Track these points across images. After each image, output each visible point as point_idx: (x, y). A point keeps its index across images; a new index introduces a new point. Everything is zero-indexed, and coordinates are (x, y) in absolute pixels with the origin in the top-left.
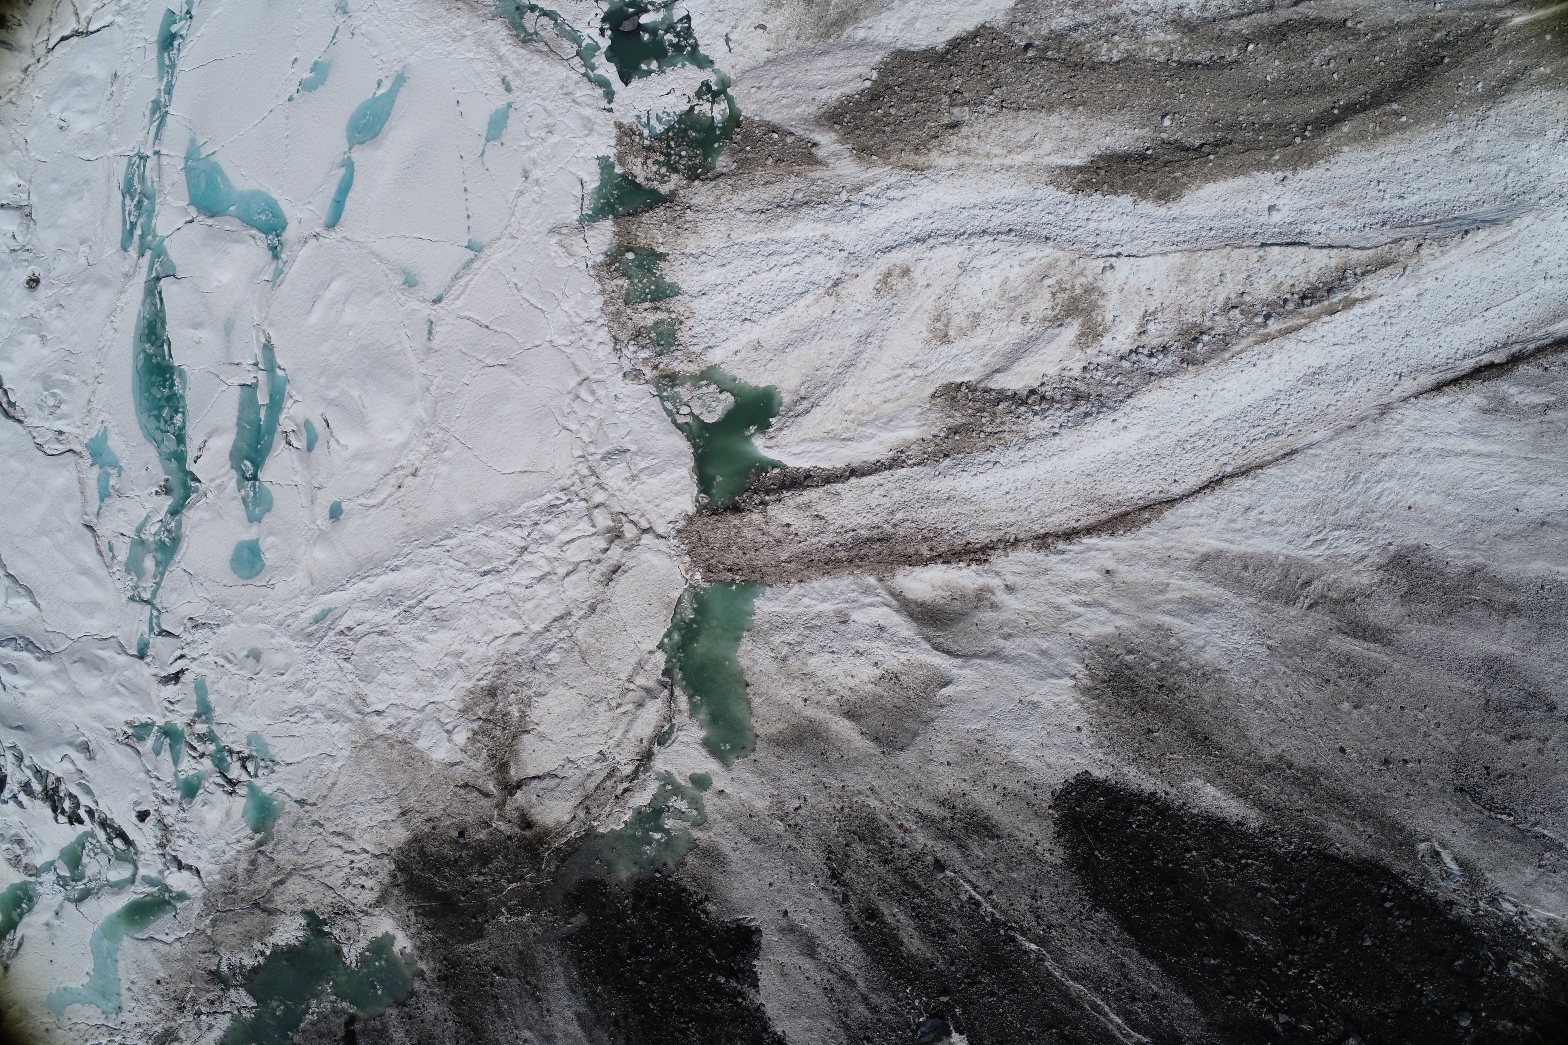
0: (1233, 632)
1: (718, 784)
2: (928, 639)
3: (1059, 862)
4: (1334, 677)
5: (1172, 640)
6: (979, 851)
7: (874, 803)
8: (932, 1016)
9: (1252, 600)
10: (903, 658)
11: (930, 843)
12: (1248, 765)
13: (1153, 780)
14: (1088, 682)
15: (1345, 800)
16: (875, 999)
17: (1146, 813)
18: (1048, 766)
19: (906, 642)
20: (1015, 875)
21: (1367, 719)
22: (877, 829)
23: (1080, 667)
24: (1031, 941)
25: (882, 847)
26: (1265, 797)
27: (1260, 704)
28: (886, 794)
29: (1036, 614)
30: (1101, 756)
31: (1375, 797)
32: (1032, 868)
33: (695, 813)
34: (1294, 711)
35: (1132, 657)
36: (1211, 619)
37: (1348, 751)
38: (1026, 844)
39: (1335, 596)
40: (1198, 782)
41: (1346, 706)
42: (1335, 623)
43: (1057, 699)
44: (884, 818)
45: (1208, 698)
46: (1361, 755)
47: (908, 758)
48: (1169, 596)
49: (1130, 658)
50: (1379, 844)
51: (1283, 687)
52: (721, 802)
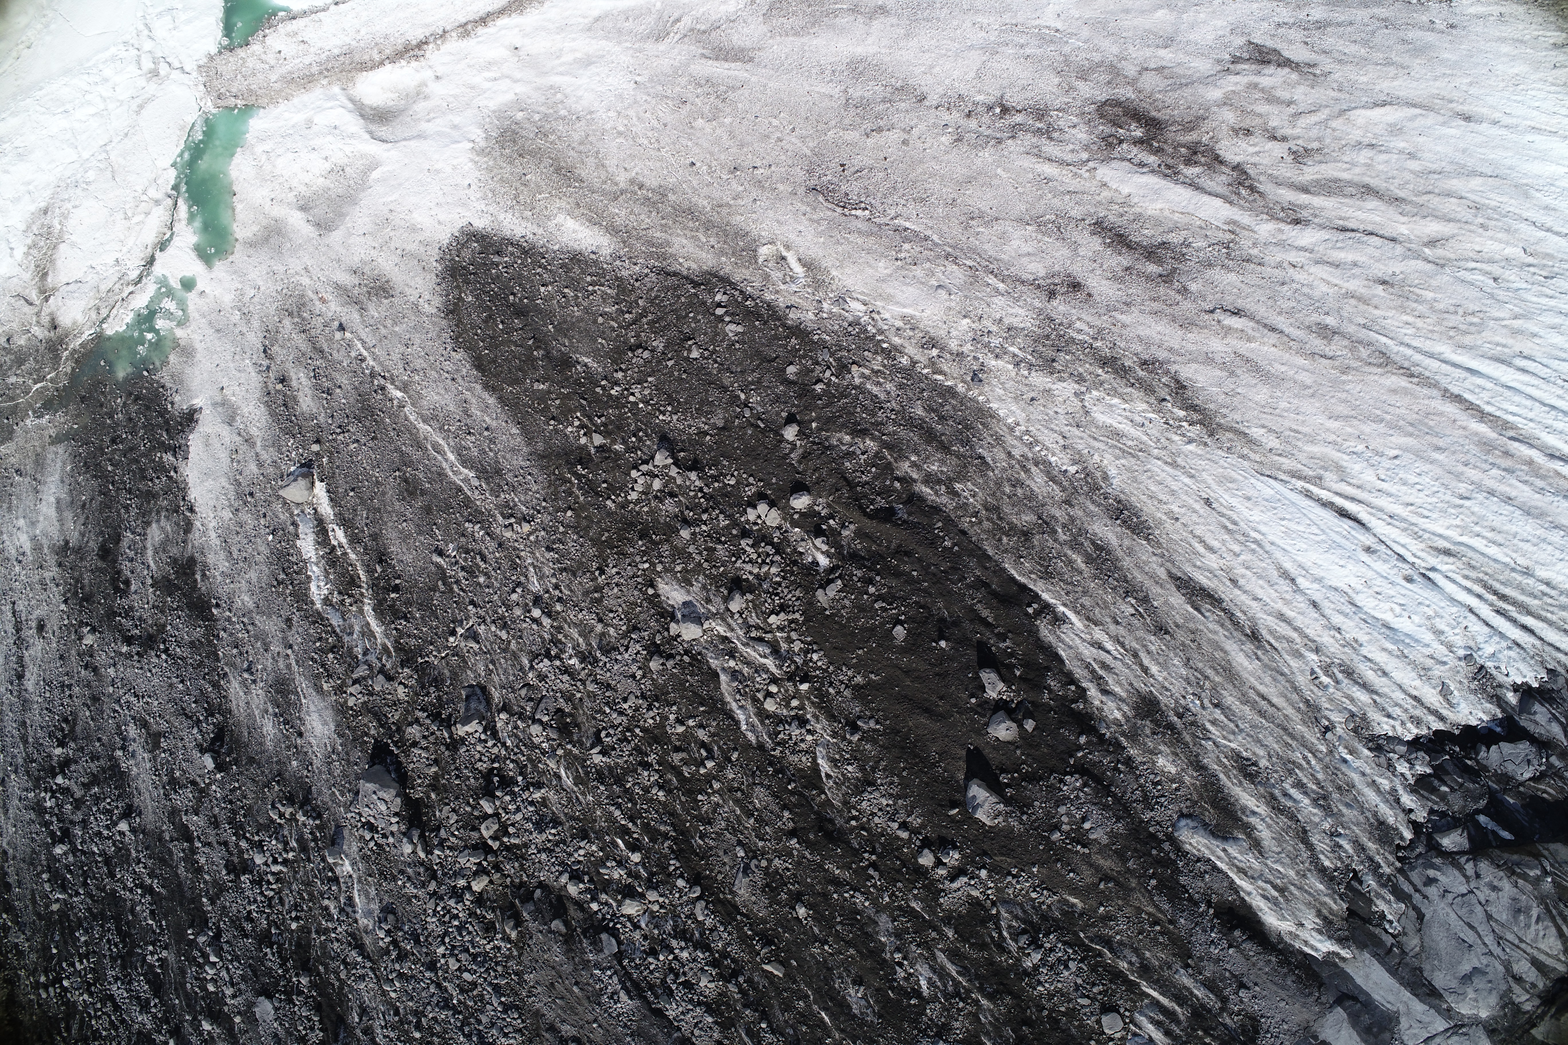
0: (608, 76)
1: (200, 286)
2: (370, 133)
3: (434, 311)
4: (690, 97)
5: (559, 96)
6: (374, 311)
7: (305, 281)
8: (302, 466)
9: (628, 45)
10: (348, 150)
11: (339, 309)
12: (604, 193)
13: (524, 224)
14: (483, 144)
15: (691, 212)
16: (264, 456)
17: (512, 254)
18: (439, 223)
19: (352, 136)
20: (397, 329)
21: (719, 131)
22: (304, 305)
23: (479, 132)
24: (397, 388)
25: (304, 319)
26: (618, 221)
27: (620, 134)
28: (315, 272)
29: (455, 97)
30: (483, 207)
31: (720, 206)
32: (412, 320)
33: (180, 313)
34: (650, 134)
35: (521, 114)
36: (593, 69)
37: (698, 164)
38: (412, 299)
39: (703, 28)
40: (561, 218)
41: (700, 122)
42: (701, 51)
43: (455, 162)
44: (310, 293)
45: (576, 137)
46: (710, 167)
47: (336, 237)
48: (563, 59)
49: (520, 115)
50: (722, 253)
51: (642, 114)
52: (201, 302)
